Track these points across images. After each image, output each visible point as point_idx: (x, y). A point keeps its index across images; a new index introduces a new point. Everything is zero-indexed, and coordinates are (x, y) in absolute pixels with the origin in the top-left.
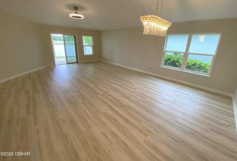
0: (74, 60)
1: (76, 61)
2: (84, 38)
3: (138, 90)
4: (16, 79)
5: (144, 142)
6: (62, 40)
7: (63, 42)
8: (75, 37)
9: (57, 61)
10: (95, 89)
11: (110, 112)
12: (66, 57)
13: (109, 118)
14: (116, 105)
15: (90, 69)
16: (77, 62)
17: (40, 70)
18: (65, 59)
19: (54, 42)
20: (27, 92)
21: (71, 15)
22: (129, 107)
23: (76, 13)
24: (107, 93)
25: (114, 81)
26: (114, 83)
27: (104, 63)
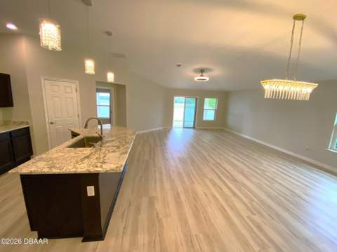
0: (191, 124)
1: (192, 126)
2: (207, 100)
3: (267, 174)
4: (143, 134)
5: (247, 217)
6: (182, 102)
7: (183, 105)
8: (196, 99)
9: (175, 124)
10: (208, 157)
11: (217, 181)
12: (184, 122)
13: (215, 185)
14: (227, 177)
15: (207, 138)
16: (194, 128)
17: (159, 131)
18: (182, 123)
19: (175, 105)
20: (150, 145)
21: (196, 79)
22: (244, 185)
23: (202, 76)
24: (220, 165)
25: (233, 155)
26: (233, 157)
27: (227, 132)
